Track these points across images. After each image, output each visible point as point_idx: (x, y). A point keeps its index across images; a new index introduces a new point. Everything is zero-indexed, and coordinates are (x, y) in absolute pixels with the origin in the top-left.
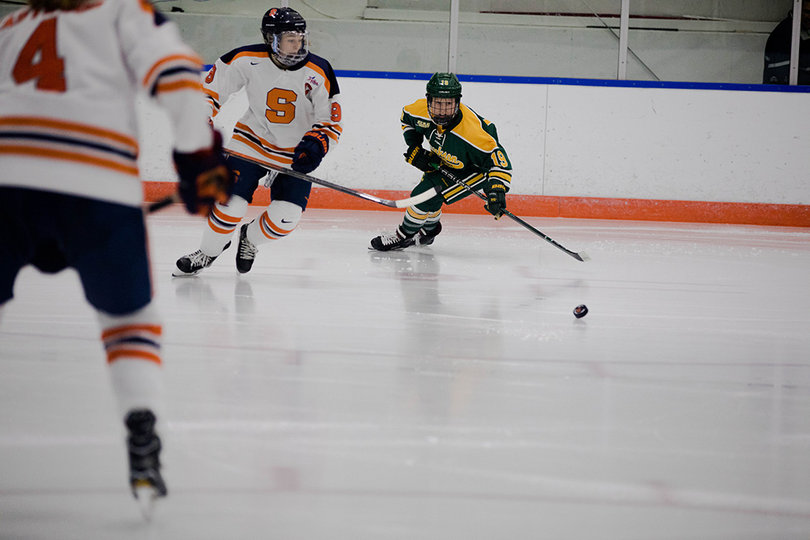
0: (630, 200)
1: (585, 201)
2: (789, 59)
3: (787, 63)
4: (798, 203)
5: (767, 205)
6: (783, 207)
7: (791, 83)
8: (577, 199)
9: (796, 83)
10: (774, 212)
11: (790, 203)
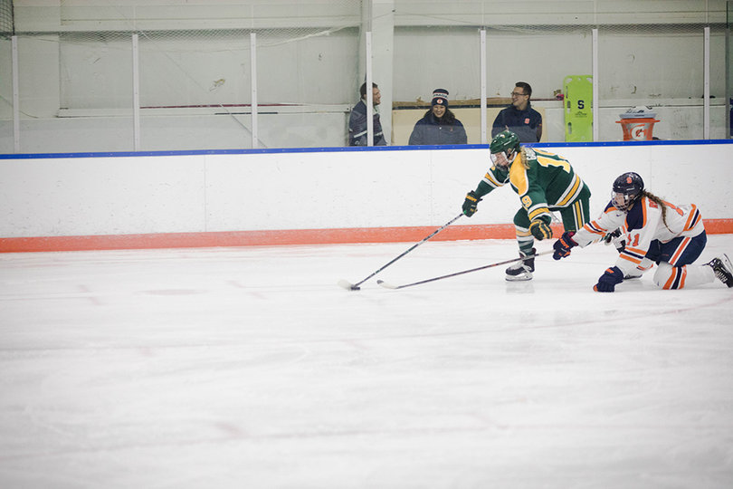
0: (266, 231)
1: (235, 234)
2: (366, 129)
3: (365, 132)
4: (378, 226)
5: (359, 229)
6: (370, 229)
7: (369, 145)
8: (229, 233)
9: (372, 145)
10: (364, 234)
11: (374, 227)
